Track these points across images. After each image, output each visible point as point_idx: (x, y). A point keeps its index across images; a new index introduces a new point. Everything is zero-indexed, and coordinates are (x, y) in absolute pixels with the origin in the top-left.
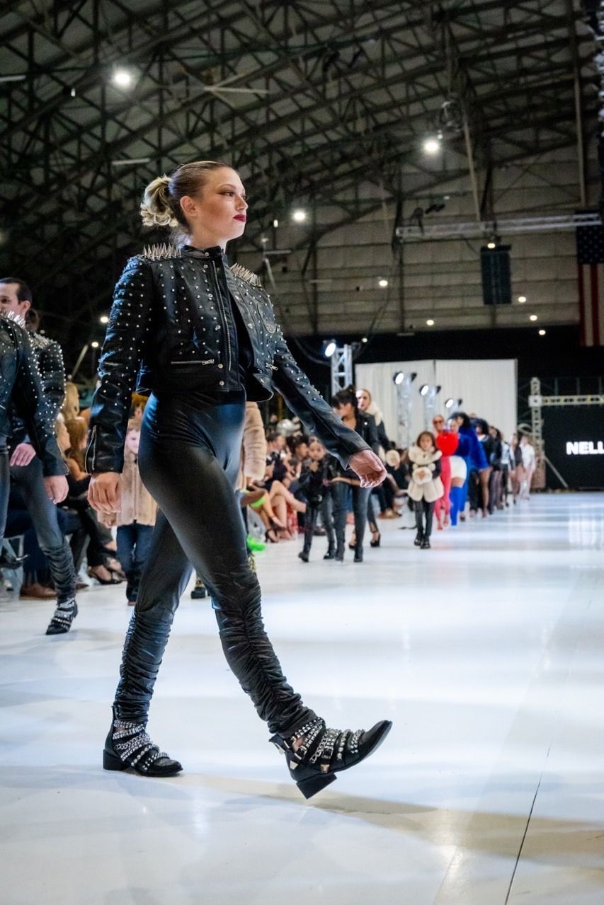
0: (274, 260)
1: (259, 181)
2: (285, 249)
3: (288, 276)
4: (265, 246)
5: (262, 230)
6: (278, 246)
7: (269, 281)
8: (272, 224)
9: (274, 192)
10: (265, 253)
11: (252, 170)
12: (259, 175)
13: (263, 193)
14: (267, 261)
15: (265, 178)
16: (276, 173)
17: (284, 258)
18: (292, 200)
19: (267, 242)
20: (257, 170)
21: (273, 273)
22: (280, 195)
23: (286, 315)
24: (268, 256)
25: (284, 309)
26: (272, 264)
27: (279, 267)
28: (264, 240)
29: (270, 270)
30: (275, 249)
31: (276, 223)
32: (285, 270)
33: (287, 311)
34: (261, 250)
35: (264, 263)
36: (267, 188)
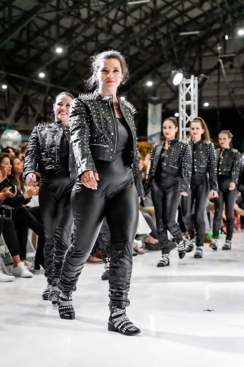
0: (225, 60)
1: (216, 11)
2: (233, 53)
3: (233, 71)
4: (220, 52)
5: (218, 41)
6: (228, 52)
7: (222, 74)
8: (224, 37)
9: (225, 17)
10: (220, 56)
11: (212, 5)
12: (216, 8)
13: (219, 19)
14: (221, 61)
15: (219, 10)
16: (226, 5)
17: (231, 59)
18: (236, 22)
19: (221, 50)
20: (214, 4)
21: (225, 69)
22: (229, 20)
23: (232, 94)
24: (222, 58)
25: (231, 90)
26: (224, 63)
27: (228, 65)
28: (219, 48)
29: (222, 67)
30: (225, 53)
31: (227, 37)
32: (231, 67)
33: (233, 92)
34: (216, 54)
35: (219, 63)
36: (221, 15)
